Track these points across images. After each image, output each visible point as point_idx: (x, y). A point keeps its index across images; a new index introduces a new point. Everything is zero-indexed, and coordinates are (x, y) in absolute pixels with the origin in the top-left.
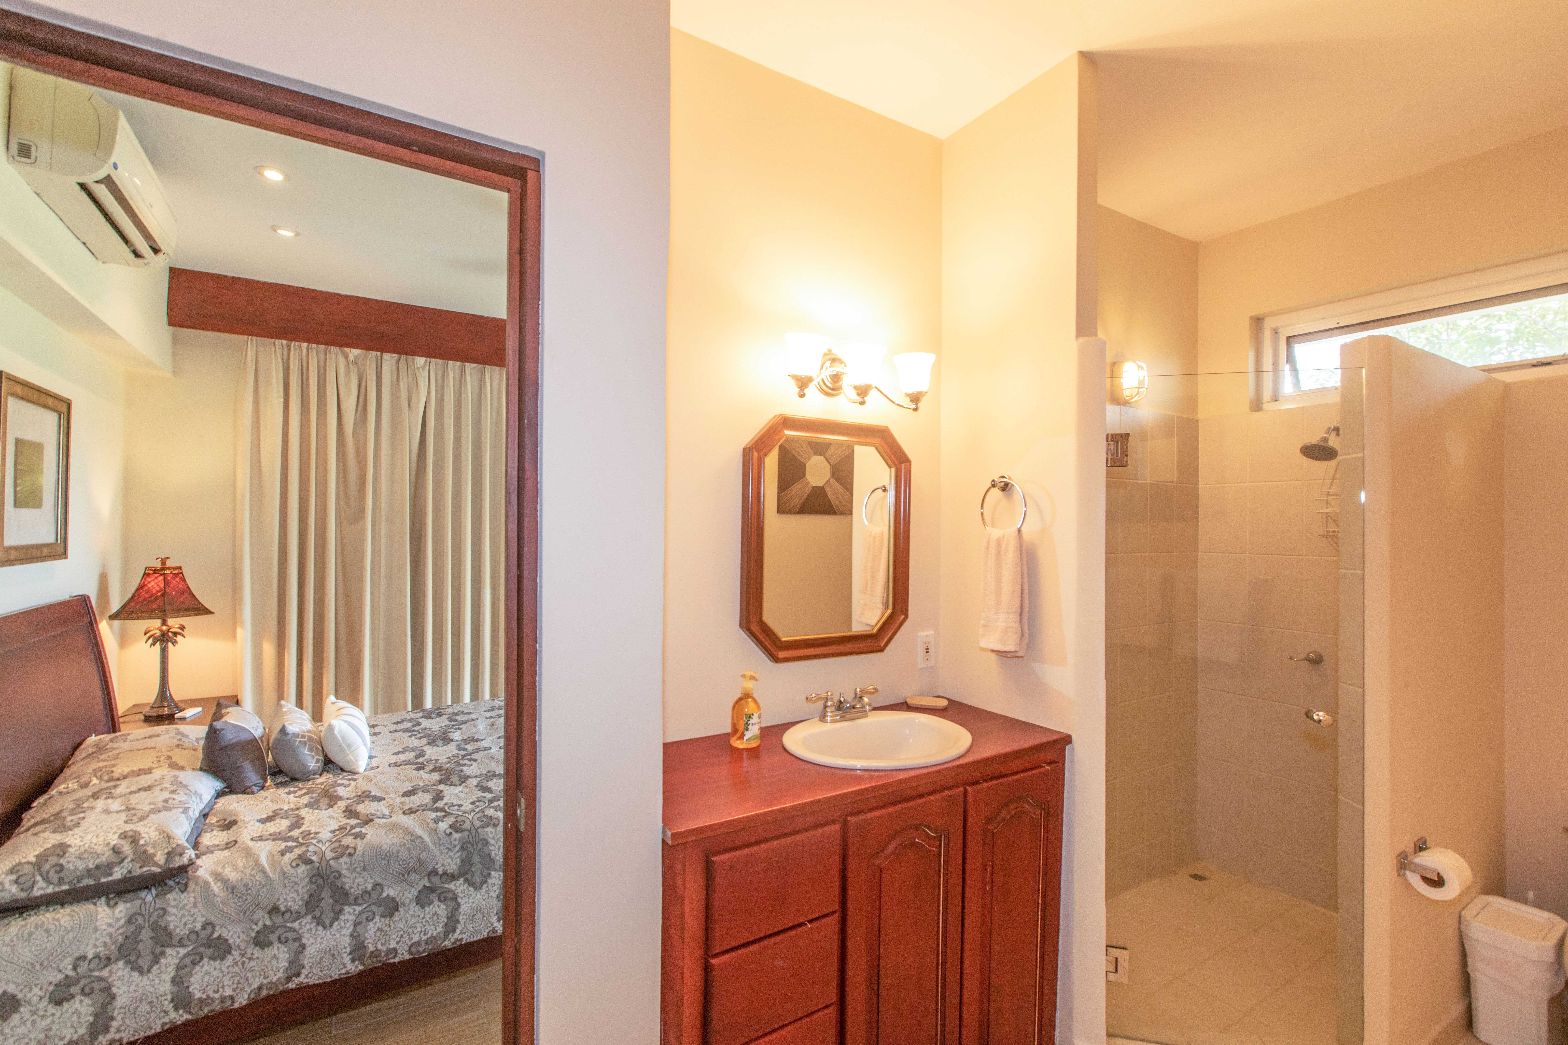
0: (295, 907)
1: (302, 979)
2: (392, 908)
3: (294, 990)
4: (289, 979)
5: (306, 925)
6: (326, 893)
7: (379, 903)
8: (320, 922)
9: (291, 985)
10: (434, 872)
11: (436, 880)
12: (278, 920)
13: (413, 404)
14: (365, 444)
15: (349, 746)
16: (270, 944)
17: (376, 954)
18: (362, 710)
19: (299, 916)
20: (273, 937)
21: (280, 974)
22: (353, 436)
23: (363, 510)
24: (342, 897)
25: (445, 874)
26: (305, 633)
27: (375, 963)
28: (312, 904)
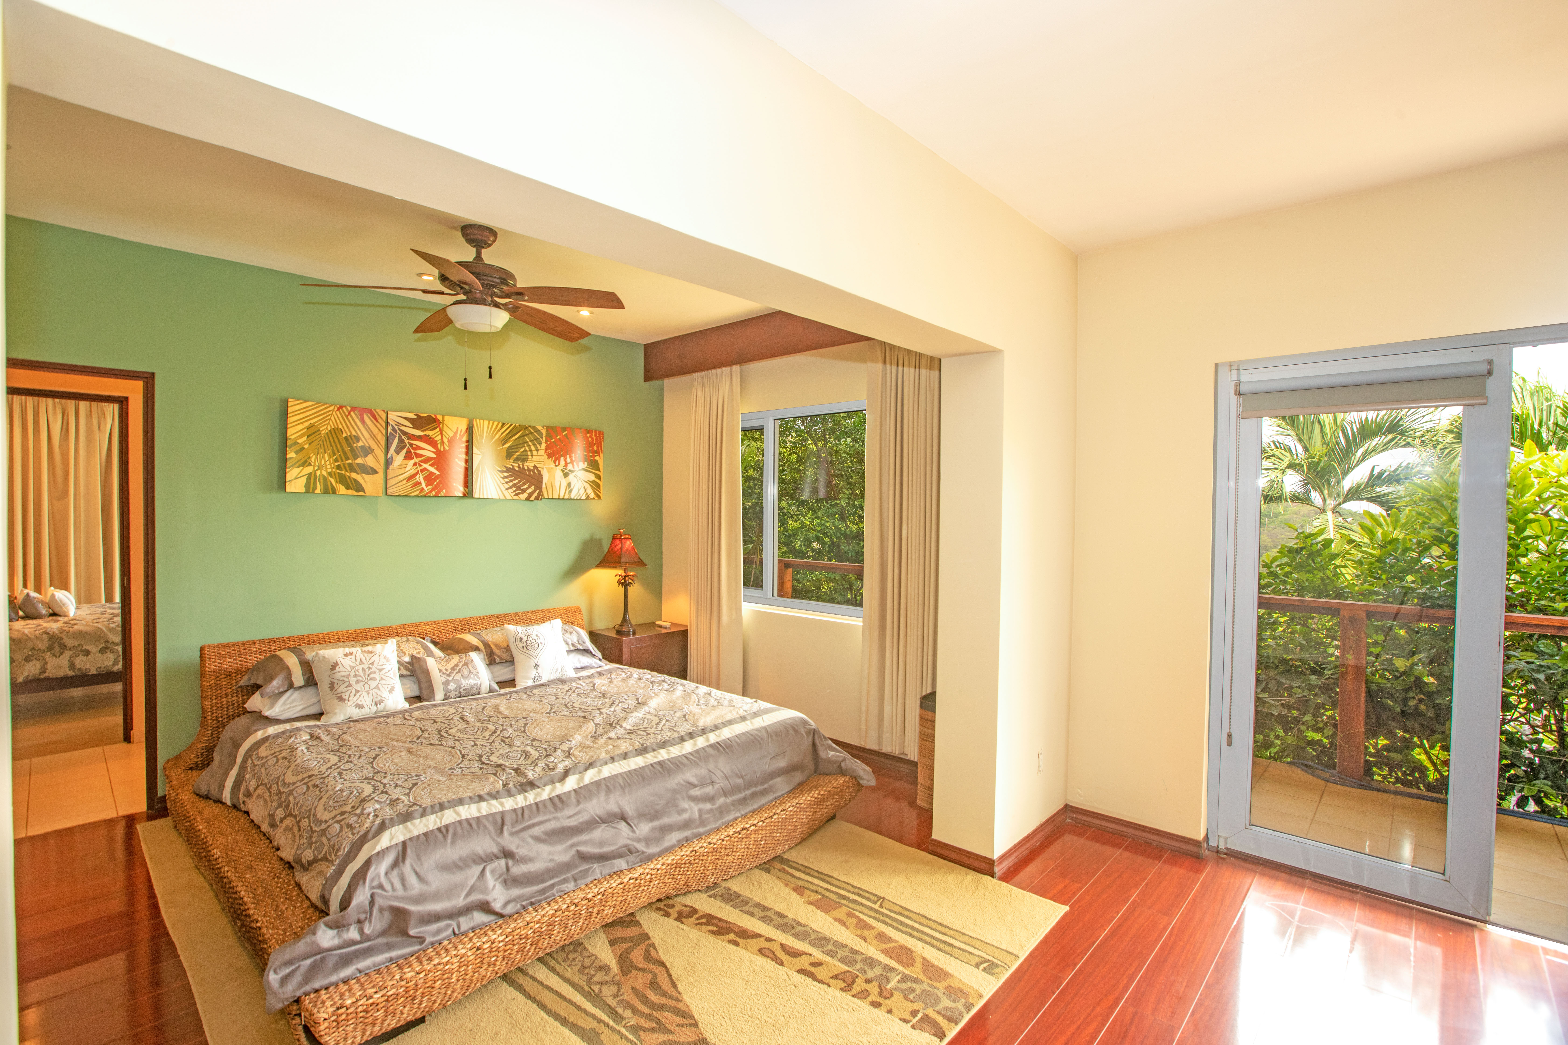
0: (42, 648)
1: (46, 674)
2: (87, 653)
3: (43, 679)
4: (41, 673)
5: (48, 656)
6: (56, 646)
7: (81, 651)
8: (54, 655)
9: (42, 677)
10: (108, 642)
11: (109, 645)
12: (35, 652)
13: (102, 427)
14: (68, 452)
15: (64, 605)
16: (31, 660)
17: (80, 669)
18: (70, 592)
19: (44, 652)
20: (33, 658)
21: (38, 671)
22: (59, 447)
23: (67, 492)
24: (63, 647)
25: (113, 642)
26: (28, 574)
27: (78, 673)
28: (50, 648)
